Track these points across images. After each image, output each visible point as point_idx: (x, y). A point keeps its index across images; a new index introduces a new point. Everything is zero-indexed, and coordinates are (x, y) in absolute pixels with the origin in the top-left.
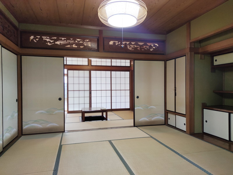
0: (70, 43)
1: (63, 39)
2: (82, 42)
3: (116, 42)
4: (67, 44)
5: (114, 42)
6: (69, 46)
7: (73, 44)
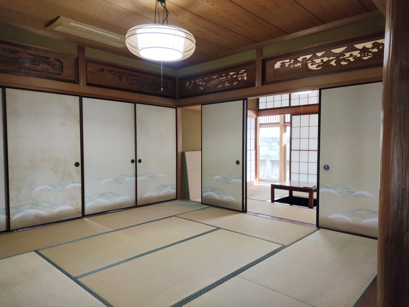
0: (223, 81)
1: (215, 77)
2: (235, 76)
3: (286, 61)
4: (219, 84)
5: (283, 61)
6: (220, 86)
7: (224, 82)
